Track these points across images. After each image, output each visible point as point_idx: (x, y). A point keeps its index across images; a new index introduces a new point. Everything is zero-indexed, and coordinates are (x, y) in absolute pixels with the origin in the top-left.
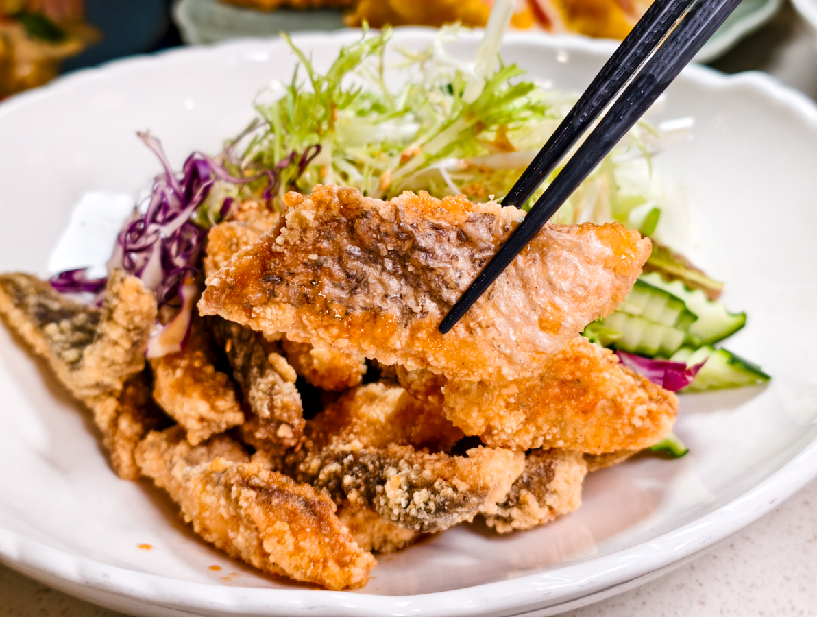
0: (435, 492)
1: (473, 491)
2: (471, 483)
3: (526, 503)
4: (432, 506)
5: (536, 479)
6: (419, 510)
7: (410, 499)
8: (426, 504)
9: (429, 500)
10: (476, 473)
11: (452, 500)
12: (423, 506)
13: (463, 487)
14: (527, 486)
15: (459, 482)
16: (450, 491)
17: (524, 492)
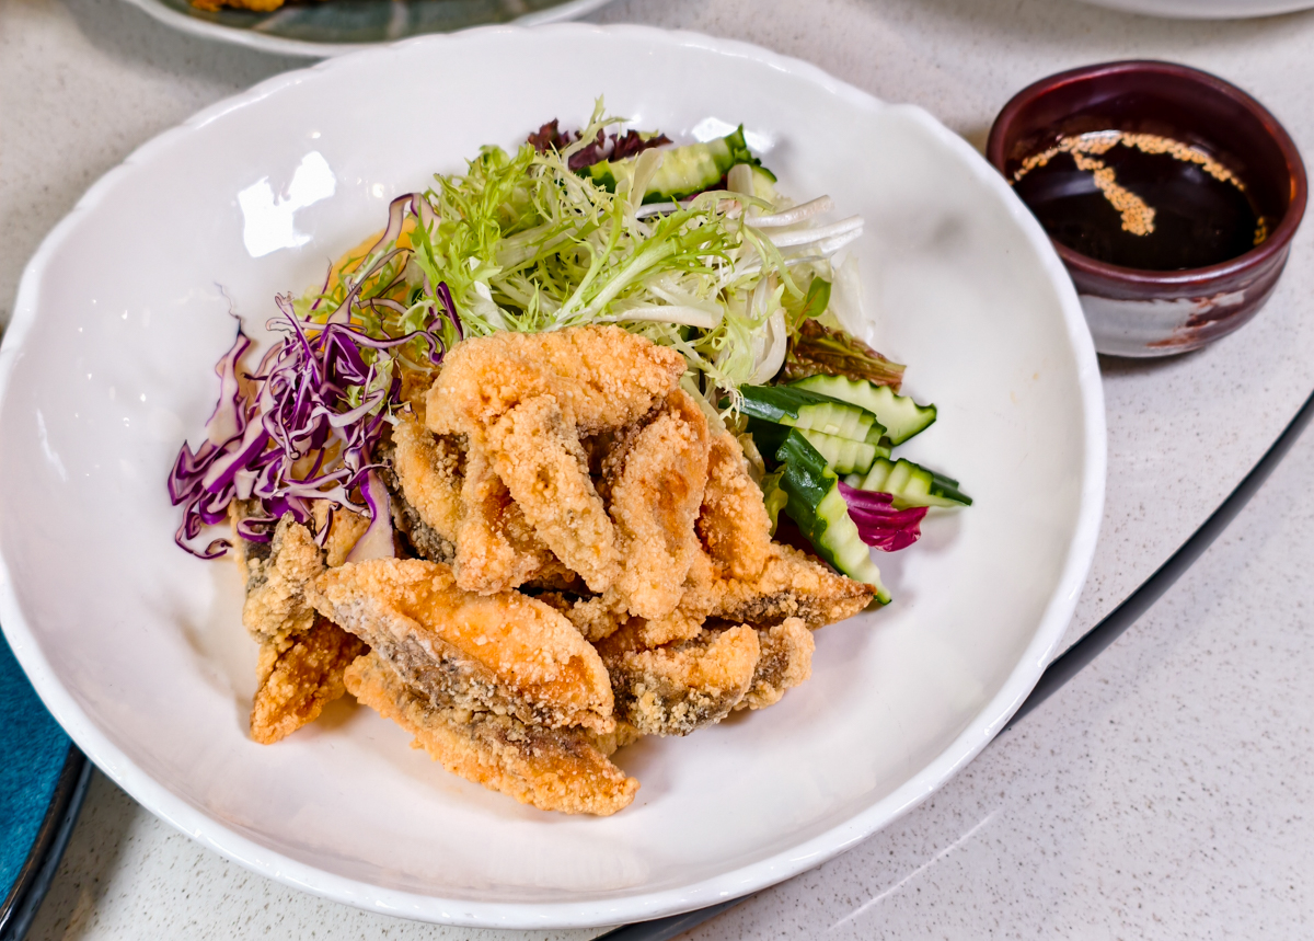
0: (692, 704)
1: (725, 693)
2: (723, 686)
3: (764, 691)
4: (692, 717)
5: (771, 671)
6: (681, 722)
7: (668, 715)
8: (686, 716)
9: (688, 711)
10: (725, 676)
11: (711, 708)
12: (684, 718)
13: (716, 692)
14: (764, 677)
15: (712, 688)
16: (707, 701)
17: (760, 683)
